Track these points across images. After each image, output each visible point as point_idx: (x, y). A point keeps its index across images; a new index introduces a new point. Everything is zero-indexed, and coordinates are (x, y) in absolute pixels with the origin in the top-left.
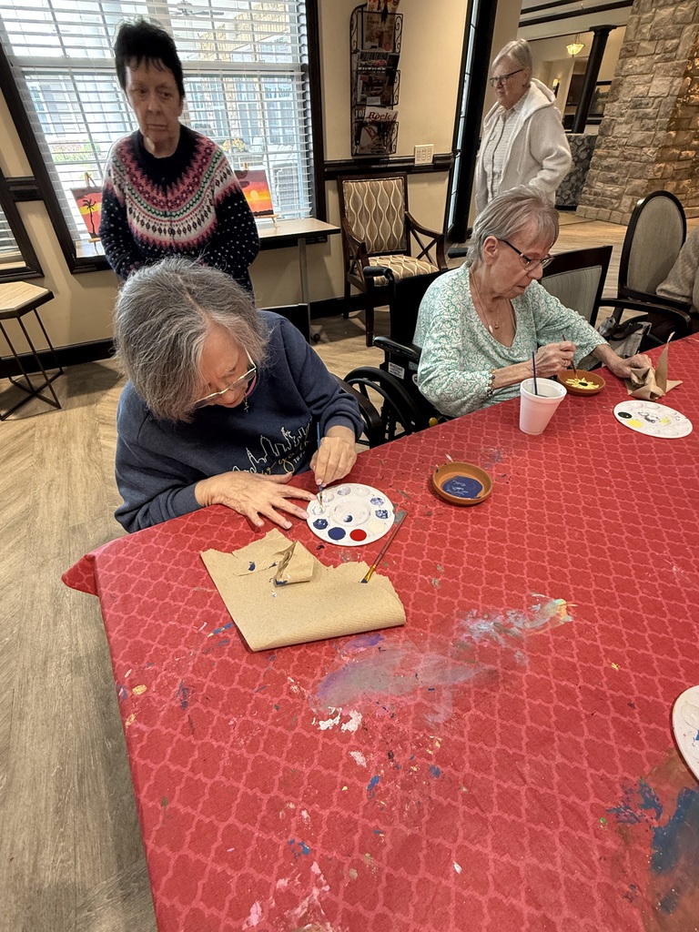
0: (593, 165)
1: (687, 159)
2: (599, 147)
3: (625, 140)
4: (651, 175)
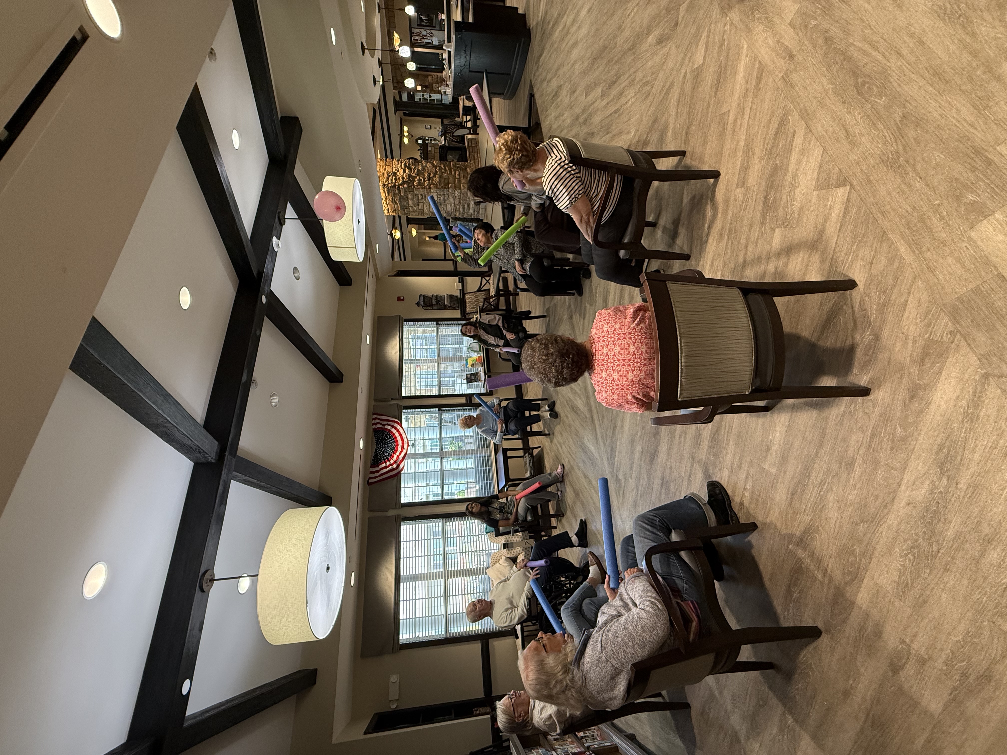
0: (463, 216)
1: (459, 175)
2: (456, 215)
3: (453, 205)
4: (466, 190)
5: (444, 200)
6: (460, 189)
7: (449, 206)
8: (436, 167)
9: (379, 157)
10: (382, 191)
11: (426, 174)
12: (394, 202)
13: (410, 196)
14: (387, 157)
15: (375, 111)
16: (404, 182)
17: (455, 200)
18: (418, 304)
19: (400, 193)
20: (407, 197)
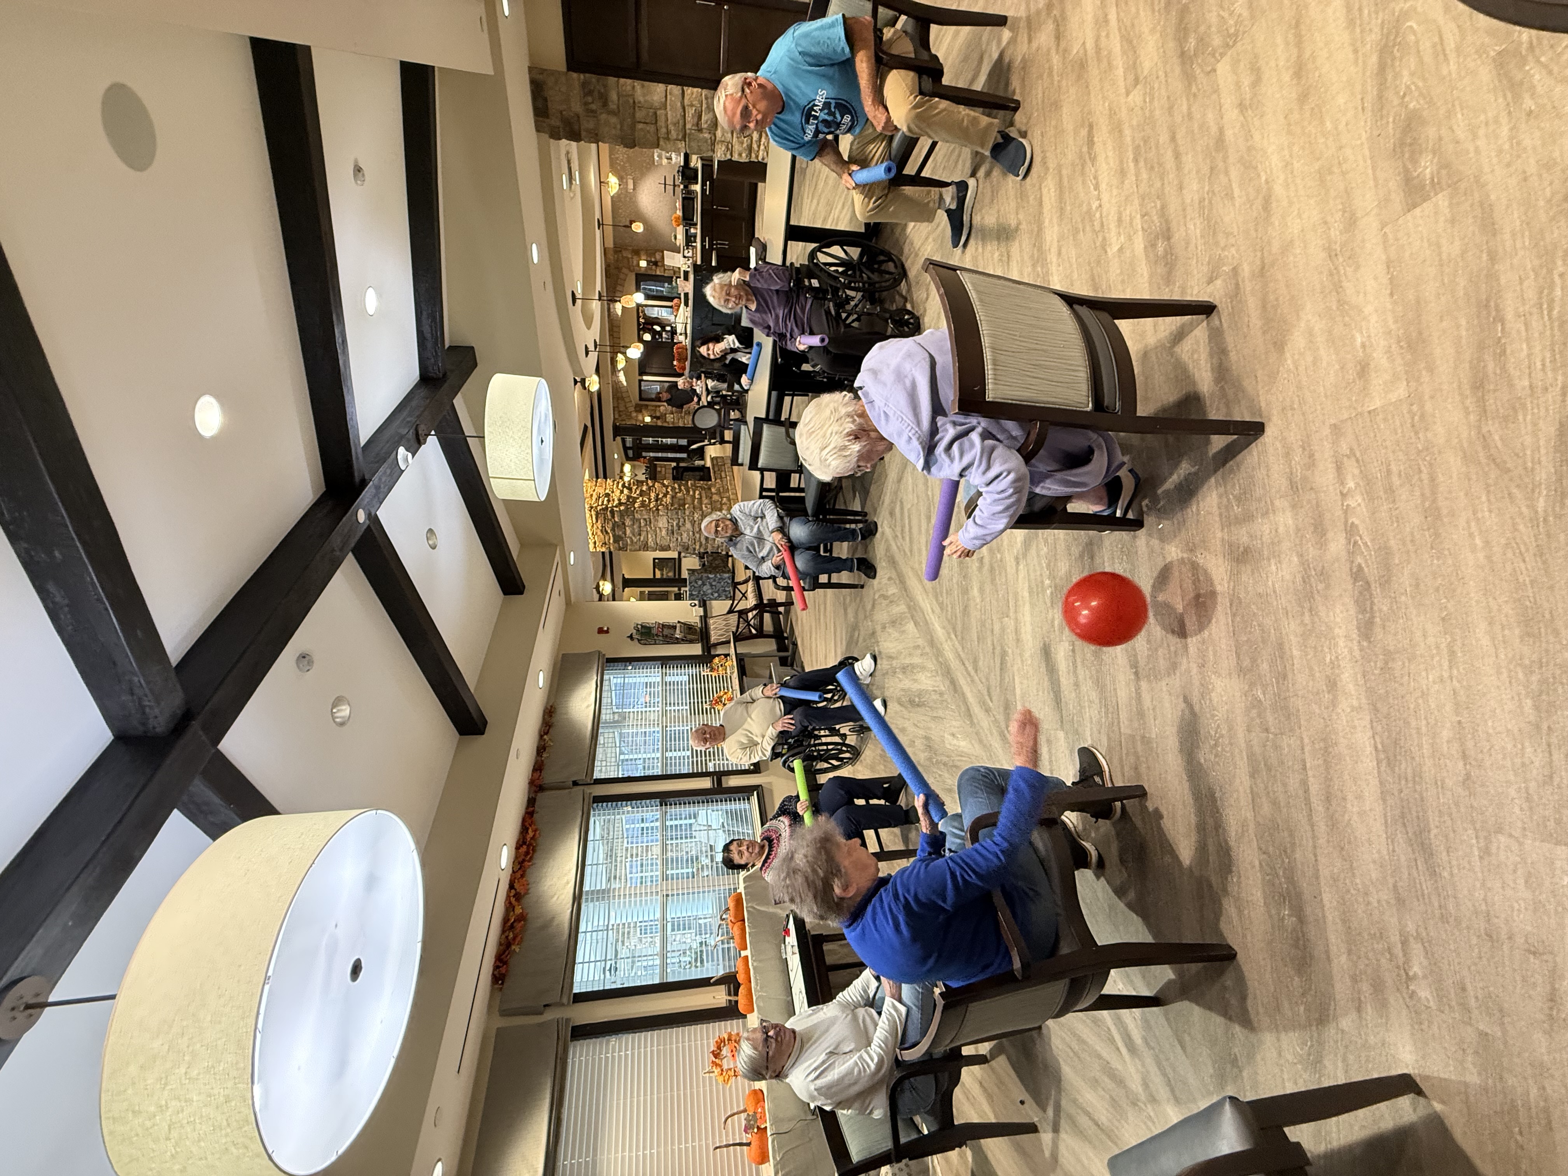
1: (700, 494)
5: (679, 527)
6: (701, 509)
7: (685, 535)
8: (667, 487)
9: (587, 477)
10: (588, 515)
11: (653, 495)
12: (604, 531)
13: (628, 522)
14: (597, 478)
15: (586, 427)
16: (620, 504)
17: (693, 526)
18: (631, 637)
19: (613, 517)
20: (624, 524)
